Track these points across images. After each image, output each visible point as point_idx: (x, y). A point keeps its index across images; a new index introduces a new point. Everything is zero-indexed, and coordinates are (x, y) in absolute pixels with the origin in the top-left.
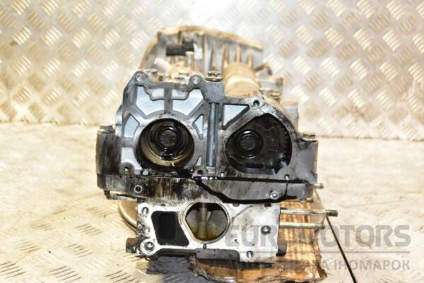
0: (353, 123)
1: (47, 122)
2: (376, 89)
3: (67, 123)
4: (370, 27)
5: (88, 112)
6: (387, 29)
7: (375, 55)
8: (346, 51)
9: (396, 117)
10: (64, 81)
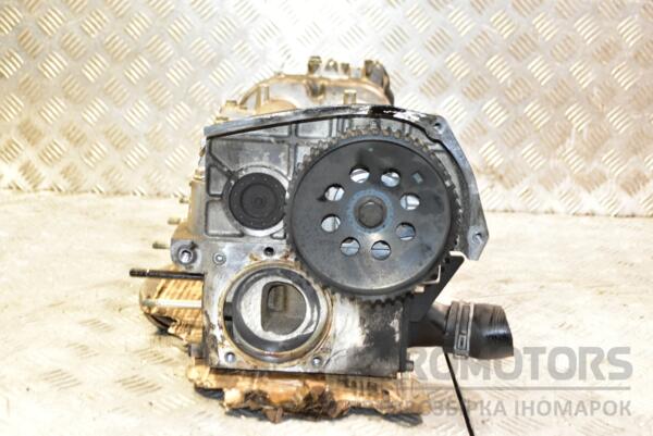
0: (489, 190)
1: (46, 190)
2: (519, 142)
3: (76, 190)
4: (510, 51)
5: (106, 175)
6: (534, 54)
7: (517, 90)
8: (476, 85)
9: (549, 181)
10: (70, 129)
